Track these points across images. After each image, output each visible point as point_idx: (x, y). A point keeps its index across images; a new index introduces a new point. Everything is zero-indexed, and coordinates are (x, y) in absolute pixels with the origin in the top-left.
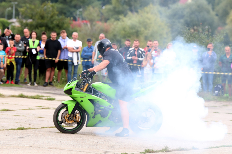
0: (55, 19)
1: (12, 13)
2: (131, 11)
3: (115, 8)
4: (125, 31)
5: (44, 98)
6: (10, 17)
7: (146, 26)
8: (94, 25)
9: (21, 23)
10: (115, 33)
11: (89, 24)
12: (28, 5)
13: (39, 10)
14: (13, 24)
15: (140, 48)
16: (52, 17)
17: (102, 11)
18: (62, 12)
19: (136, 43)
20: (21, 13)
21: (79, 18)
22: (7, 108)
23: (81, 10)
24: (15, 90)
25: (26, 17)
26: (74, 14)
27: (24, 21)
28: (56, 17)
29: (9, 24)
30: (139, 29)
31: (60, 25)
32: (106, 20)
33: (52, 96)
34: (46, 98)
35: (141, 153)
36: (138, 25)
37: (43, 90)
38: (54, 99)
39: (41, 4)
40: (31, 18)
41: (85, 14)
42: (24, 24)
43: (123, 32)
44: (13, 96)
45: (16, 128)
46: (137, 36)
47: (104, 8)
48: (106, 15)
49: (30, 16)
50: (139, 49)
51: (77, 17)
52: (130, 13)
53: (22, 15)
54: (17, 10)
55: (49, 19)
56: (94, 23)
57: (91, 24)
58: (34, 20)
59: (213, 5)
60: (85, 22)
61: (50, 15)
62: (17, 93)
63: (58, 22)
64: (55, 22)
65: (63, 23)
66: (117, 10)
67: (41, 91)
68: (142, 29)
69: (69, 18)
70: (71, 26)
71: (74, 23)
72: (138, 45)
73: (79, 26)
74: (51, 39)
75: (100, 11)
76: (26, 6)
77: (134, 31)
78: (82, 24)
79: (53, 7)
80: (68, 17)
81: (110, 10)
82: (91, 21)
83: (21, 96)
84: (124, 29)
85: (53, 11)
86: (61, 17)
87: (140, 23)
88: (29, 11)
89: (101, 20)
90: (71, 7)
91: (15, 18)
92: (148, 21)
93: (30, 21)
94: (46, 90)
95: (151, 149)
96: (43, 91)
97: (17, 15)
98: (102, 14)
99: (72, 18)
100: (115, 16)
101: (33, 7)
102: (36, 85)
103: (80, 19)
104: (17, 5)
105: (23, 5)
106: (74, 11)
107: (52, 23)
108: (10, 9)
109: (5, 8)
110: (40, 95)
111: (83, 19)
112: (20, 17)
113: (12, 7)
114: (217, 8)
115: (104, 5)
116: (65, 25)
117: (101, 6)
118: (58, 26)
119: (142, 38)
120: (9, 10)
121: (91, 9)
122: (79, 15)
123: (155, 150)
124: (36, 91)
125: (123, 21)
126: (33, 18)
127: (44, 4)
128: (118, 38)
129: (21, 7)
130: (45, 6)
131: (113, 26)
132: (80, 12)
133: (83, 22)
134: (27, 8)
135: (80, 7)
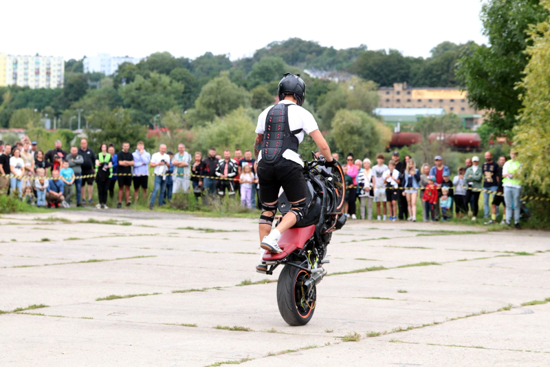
0: (129, 128)
1: (77, 123)
2: (219, 115)
3: (199, 112)
4: (212, 139)
5: (118, 223)
6: (75, 127)
7: (236, 133)
8: (175, 134)
9: (89, 134)
10: (200, 142)
11: (168, 133)
12: (96, 112)
13: (109, 118)
14: (79, 136)
15: (232, 160)
16: (125, 125)
17: (184, 117)
18: (135, 120)
19: (227, 153)
20: (87, 122)
21: (156, 125)
22: (73, 236)
23: (158, 115)
24: (84, 214)
25: (93, 127)
26: (151, 121)
27: (92, 131)
28: (130, 126)
29: (74, 135)
30: (228, 137)
31: (134, 134)
32: (189, 127)
33: (128, 220)
34: (121, 223)
35: (237, 285)
36: (227, 131)
37: (117, 213)
38: (129, 224)
39: (112, 110)
40: (100, 127)
41: (164, 121)
42: (92, 134)
43: (210, 140)
44: (81, 222)
45: (87, 260)
46: (227, 145)
47: (186, 112)
48: (188, 121)
49: (99, 124)
50: (230, 161)
51: (154, 125)
52: (217, 118)
53: (89, 124)
54: (83, 119)
55: (121, 127)
56: (175, 131)
57: (172, 133)
58: (103, 129)
59: (315, 106)
60: (164, 130)
61: (121, 123)
62: (86, 218)
63: (131, 131)
64: (128, 132)
65: (138, 132)
66: (201, 114)
67: (114, 215)
68: (232, 136)
69: (144, 126)
70: (147, 136)
71: (151, 131)
72: (229, 155)
73: (157, 134)
74: (123, 150)
75: (181, 117)
76: (94, 113)
77: (222, 138)
78: (161, 133)
79: (126, 113)
80: (143, 124)
81: (193, 115)
82: (172, 129)
83: (91, 221)
84: (211, 137)
85: (125, 118)
86: (135, 125)
87: (229, 129)
88: (97, 118)
89: (183, 127)
90: (147, 113)
91: (81, 128)
92: (238, 126)
93: (99, 131)
94: (121, 213)
95: (248, 280)
96: (116, 215)
97: (83, 125)
98: (184, 120)
99: (148, 126)
100: (200, 122)
101: (102, 113)
102: (106, 207)
103: (158, 126)
104: (83, 113)
105: (91, 112)
106: (151, 118)
107: (125, 132)
108: (75, 117)
109: (69, 116)
110: (114, 219)
111: (162, 127)
112: (87, 126)
113: (77, 116)
114: (320, 109)
115: (185, 109)
116: (140, 135)
117: (182, 110)
118: (131, 135)
119: (233, 147)
120: (74, 120)
121: (170, 113)
122: (156, 122)
123: (253, 281)
124: (109, 214)
125: (210, 128)
126: (103, 127)
127: (115, 110)
128: (204, 148)
129: (88, 115)
130: (116, 112)
131: (197, 134)
132: (158, 118)
133: (162, 130)
134: (95, 115)
135: (158, 112)
